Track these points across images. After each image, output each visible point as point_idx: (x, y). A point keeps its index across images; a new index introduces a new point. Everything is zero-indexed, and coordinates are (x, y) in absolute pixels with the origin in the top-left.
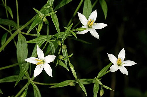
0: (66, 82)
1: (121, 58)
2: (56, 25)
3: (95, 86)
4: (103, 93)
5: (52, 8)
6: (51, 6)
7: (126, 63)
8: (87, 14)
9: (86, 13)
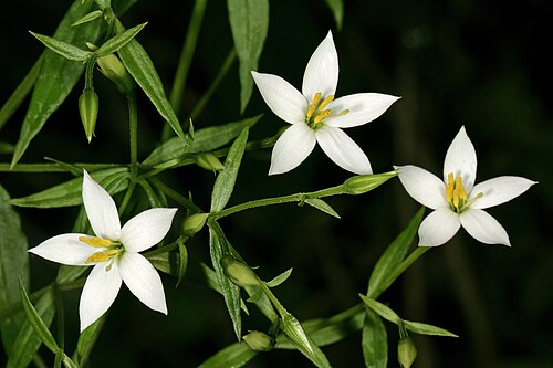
0: (228, 355)
1: (459, 173)
2: (151, 90)
3: (368, 340)
4: (413, 355)
5: (111, 17)
6: (104, 6)
7: (488, 193)
8: (248, 13)
9: (243, 10)
